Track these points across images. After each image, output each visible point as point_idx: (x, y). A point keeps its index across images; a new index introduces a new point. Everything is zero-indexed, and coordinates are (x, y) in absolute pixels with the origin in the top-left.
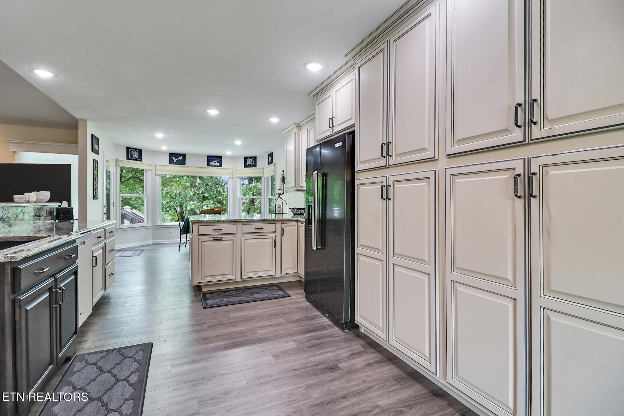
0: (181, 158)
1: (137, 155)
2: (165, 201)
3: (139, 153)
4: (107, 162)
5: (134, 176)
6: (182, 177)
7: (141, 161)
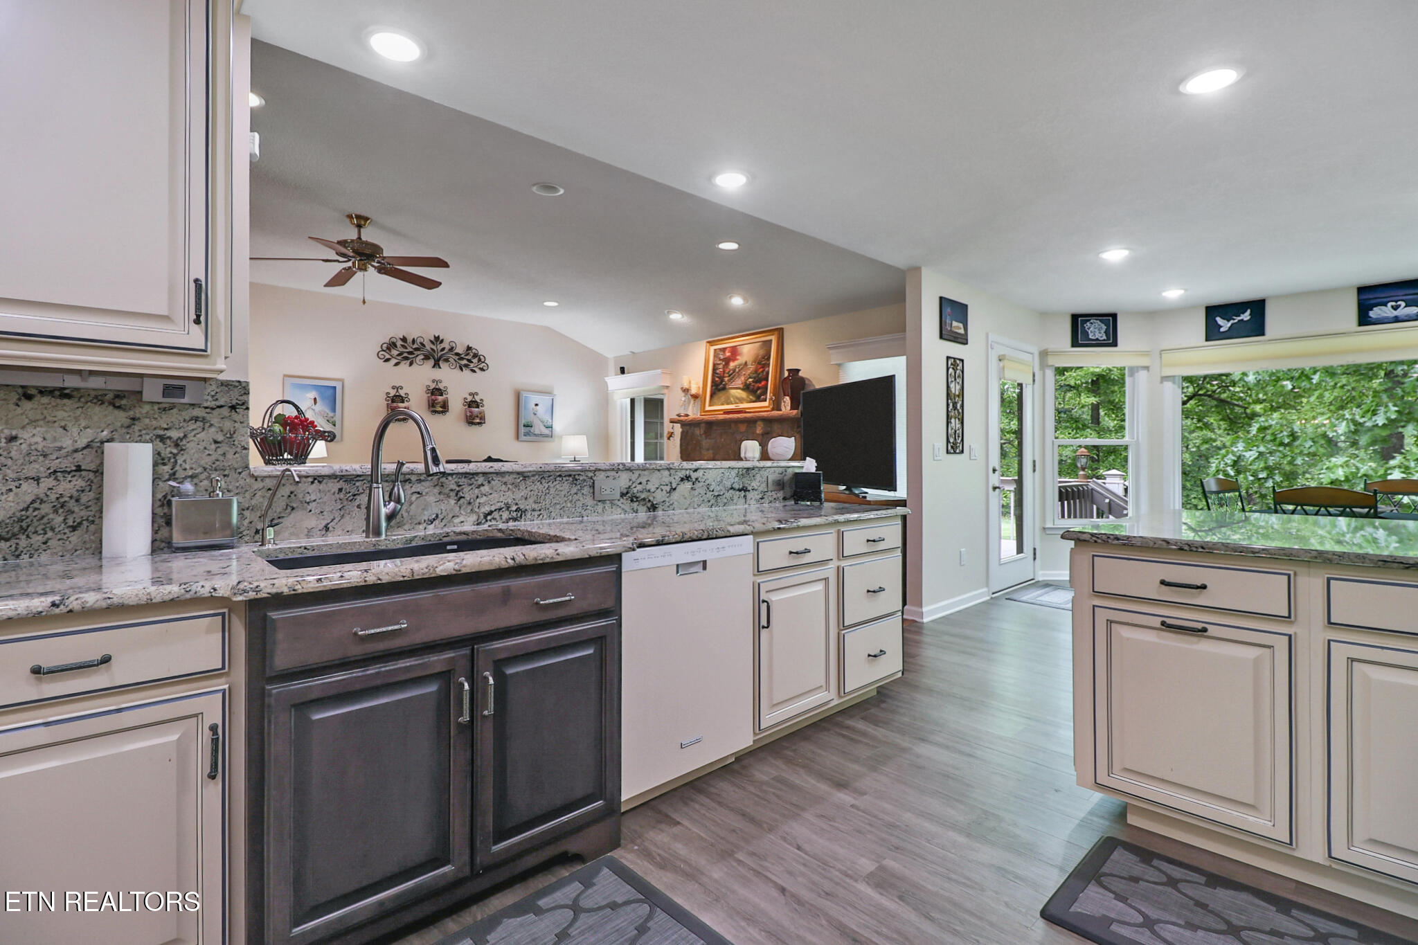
0: (1246, 316)
1: (1103, 331)
2: (1251, 452)
3: (1108, 325)
4: (1000, 360)
5: (1201, 392)
6: (1304, 375)
7: (1115, 344)
